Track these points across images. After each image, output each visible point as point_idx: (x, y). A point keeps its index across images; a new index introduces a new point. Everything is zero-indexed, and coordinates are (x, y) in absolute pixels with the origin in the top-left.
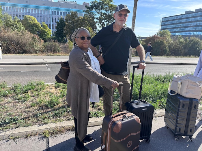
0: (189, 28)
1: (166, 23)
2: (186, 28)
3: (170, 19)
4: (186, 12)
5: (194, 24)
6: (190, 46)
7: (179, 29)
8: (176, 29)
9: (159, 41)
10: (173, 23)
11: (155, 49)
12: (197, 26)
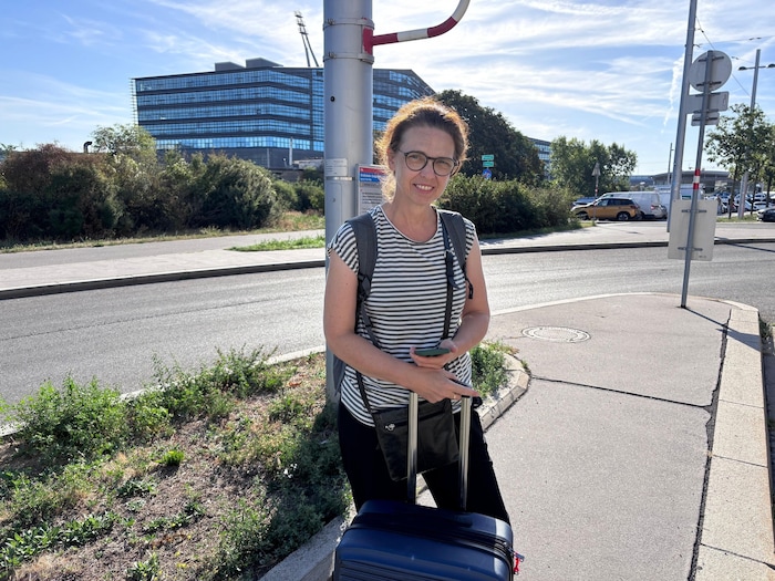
0: (236, 124)
1: (154, 100)
2: (228, 124)
3: (167, 85)
4: (217, 65)
5: (250, 109)
6: (214, 188)
7: (204, 125)
8: (194, 125)
9: (67, 172)
10: (180, 101)
11: (54, 208)
12: (258, 117)
